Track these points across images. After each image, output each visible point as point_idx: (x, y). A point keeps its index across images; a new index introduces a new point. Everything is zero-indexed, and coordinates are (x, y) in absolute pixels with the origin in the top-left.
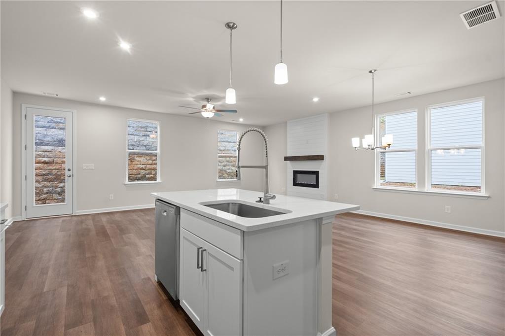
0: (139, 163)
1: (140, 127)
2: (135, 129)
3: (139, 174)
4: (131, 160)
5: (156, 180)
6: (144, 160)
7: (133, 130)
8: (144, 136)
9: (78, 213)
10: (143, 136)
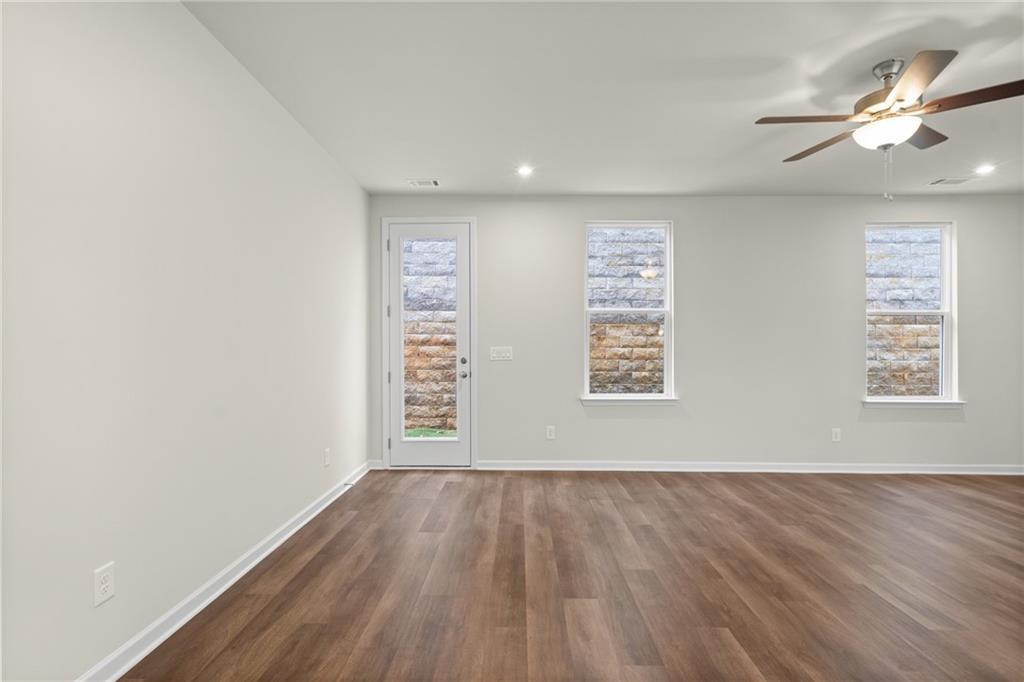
0: (614, 342)
1: (618, 255)
2: (606, 261)
3: (617, 369)
4: (599, 337)
5: (661, 392)
6: (626, 335)
7: (602, 265)
8: (627, 276)
9: (480, 465)
10: (625, 276)
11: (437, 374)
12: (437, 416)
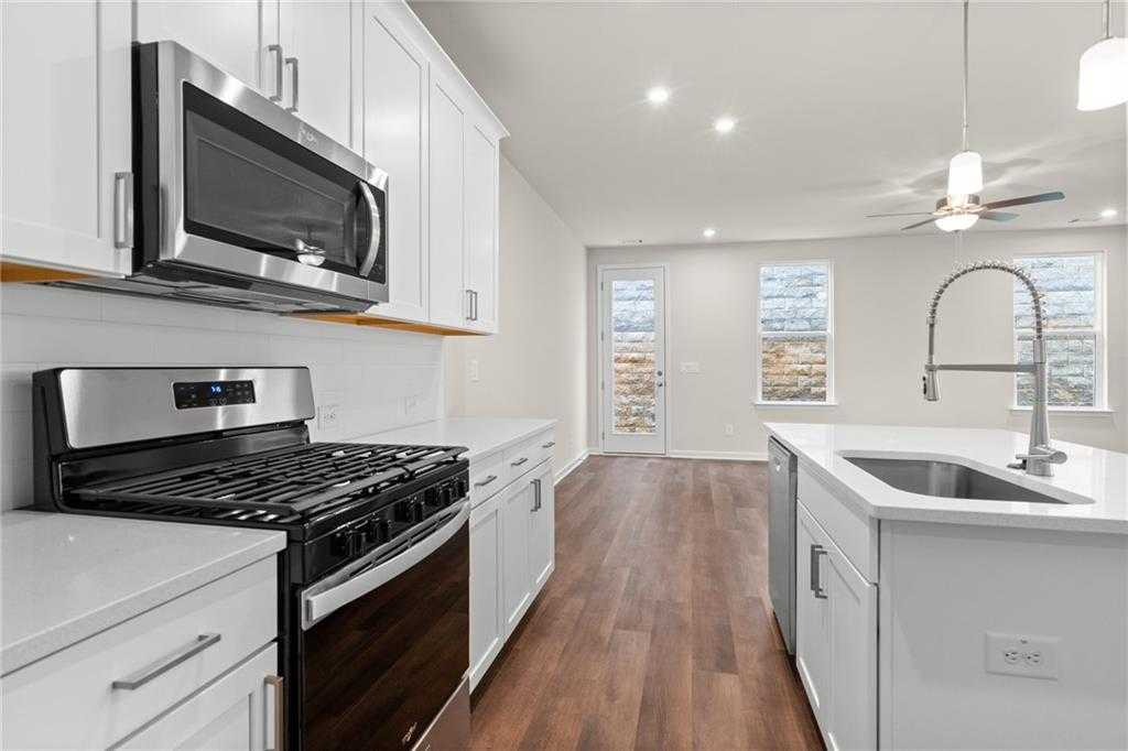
0: (793, 359)
1: (798, 277)
2: (786, 282)
3: (796, 385)
5: (825, 400)
6: (805, 352)
7: (781, 287)
8: (807, 296)
10: (804, 297)
11: (626, 388)
12: (626, 426)
